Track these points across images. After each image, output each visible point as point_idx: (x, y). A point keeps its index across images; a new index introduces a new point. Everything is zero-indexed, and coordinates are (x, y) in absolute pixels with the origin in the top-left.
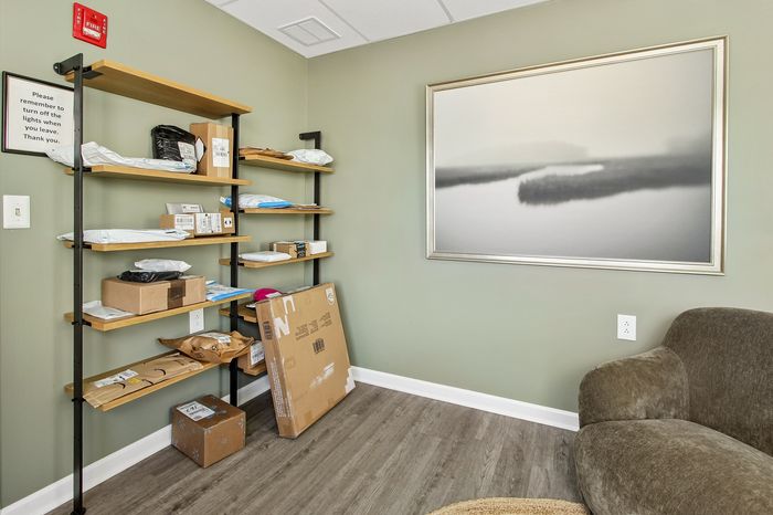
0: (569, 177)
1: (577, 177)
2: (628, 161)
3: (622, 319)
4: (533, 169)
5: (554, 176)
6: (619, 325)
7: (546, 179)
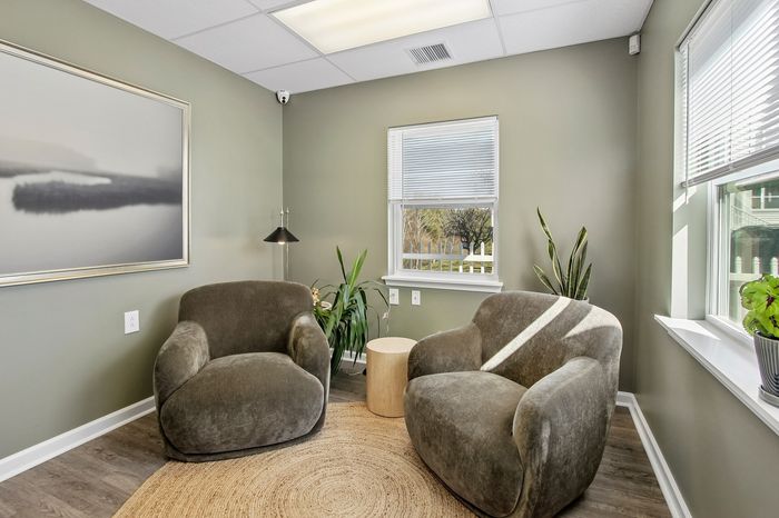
0: (78, 186)
1: (85, 187)
2: (133, 179)
3: (128, 315)
4: (35, 171)
5: (61, 183)
6: (126, 321)
7: (52, 185)
